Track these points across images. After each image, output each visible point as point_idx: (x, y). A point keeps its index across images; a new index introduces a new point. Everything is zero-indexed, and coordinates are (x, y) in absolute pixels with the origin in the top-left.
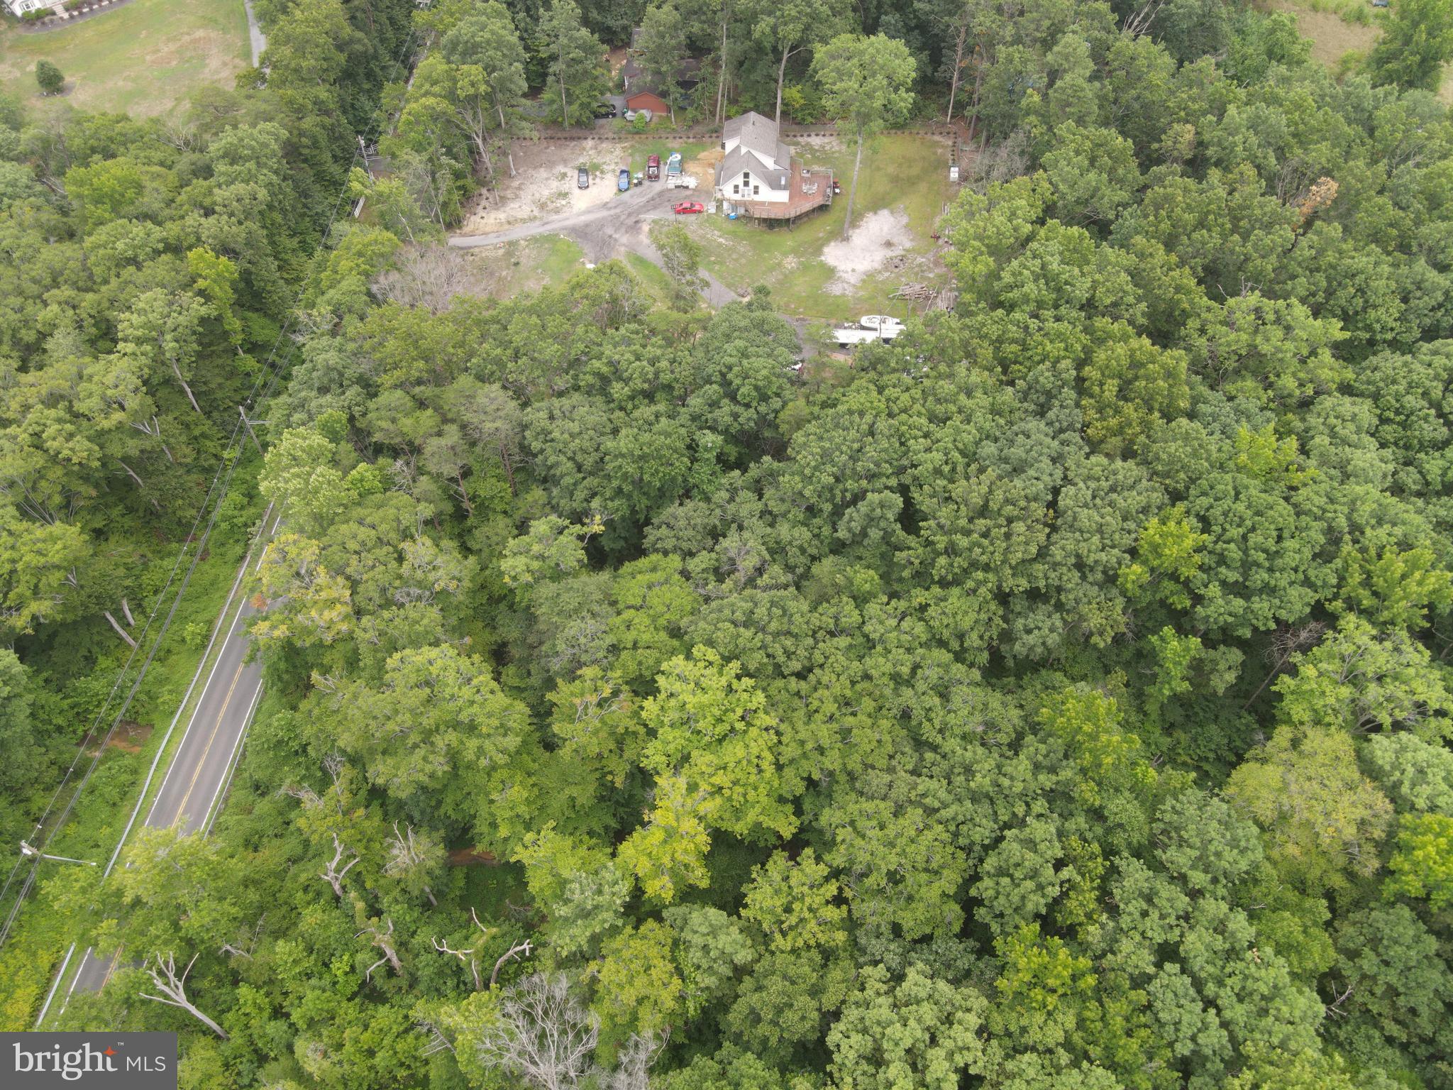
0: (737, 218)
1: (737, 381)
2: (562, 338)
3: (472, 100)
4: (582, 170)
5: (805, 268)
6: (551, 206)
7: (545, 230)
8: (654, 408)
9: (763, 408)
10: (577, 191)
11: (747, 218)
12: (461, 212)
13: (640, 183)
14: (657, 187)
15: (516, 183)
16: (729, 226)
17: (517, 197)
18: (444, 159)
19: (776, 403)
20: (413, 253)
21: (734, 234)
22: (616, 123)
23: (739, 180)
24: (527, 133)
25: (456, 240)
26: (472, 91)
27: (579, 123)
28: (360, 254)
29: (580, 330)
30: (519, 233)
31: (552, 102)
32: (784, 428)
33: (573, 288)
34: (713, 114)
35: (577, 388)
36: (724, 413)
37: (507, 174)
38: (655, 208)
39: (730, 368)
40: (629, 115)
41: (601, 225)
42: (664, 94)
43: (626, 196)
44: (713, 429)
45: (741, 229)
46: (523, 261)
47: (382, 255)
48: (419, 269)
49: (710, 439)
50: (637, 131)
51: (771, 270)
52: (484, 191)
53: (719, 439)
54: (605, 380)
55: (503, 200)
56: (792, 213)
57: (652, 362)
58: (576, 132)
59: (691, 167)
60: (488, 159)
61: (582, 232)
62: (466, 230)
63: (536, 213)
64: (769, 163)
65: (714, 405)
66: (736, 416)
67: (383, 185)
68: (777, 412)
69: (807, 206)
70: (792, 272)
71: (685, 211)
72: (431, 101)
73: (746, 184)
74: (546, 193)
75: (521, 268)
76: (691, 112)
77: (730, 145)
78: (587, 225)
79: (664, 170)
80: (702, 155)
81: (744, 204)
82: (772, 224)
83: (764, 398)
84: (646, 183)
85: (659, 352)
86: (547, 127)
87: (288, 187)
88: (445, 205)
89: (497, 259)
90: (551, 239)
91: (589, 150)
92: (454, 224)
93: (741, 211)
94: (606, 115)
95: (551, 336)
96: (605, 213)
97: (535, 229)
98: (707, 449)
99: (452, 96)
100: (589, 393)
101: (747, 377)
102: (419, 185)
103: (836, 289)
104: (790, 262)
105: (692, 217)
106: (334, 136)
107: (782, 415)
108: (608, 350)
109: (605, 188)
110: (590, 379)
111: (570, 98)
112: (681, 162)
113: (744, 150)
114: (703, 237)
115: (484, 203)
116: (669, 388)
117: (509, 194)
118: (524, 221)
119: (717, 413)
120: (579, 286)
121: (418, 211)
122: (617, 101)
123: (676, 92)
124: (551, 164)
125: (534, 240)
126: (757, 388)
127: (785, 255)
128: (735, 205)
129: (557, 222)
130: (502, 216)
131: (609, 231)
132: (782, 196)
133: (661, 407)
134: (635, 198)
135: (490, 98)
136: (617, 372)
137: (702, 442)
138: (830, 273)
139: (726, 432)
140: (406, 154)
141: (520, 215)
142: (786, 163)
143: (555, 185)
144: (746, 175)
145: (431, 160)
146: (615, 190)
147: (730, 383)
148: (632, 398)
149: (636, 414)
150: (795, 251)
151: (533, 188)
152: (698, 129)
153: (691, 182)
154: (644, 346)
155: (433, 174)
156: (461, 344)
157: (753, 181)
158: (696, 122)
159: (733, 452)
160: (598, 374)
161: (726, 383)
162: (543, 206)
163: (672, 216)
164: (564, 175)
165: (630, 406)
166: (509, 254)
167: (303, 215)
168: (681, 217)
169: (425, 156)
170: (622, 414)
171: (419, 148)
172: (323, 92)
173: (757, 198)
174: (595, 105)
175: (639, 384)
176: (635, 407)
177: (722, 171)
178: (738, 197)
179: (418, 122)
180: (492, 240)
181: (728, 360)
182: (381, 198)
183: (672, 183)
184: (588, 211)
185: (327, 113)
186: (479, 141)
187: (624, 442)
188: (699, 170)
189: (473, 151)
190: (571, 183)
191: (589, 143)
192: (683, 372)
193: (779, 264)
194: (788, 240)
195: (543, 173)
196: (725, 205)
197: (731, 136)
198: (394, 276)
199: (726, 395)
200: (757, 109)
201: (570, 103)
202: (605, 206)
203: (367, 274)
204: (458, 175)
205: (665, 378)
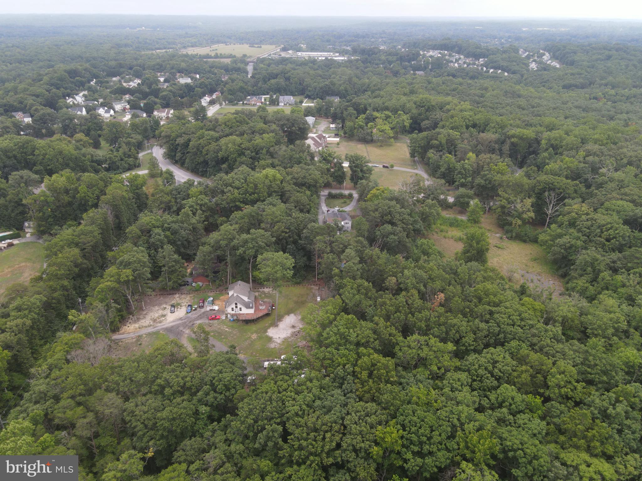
0: (234, 320)
1: (217, 383)
2: (146, 371)
3: (127, 282)
4: (173, 306)
5: (260, 338)
6: (158, 320)
7: (154, 330)
8: (182, 398)
9: (227, 394)
10: (169, 314)
11: (238, 320)
12: (119, 325)
13: (196, 309)
14: (203, 310)
15: (145, 312)
16: (231, 324)
17: (144, 318)
18: (113, 305)
19: (233, 391)
20: (91, 342)
21: (232, 327)
22: (189, 287)
23: (234, 306)
24: (149, 293)
25: (116, 337)
26: (126, 279)
27: (173, 288)
28: (66, 344)
29: (154, 367)
30: (144, 331)
31: (163, 281)
32: (236, 401)
33: (155, 351)
34: (226, 282)
35: (151, 392)
36: (210, 398)
37: (141, 309)
38: (201, 318)
39: (214, 378)
40: (194, 284)
41: (178, 326)
42: (207, 276)
43: (190, 314)
44: (206, 405)
45: (235, 325)
46: (144, 343)
47: (76, 344)
48: (91, 348)
49: (203, 409)
50: (197, 290)
51: (246, 340)
52: (131, 316)
53: (208, 409)
54: (163, 388)
55: (138, 319)
56: (255, 317)
57: (183, 378)
58: (171, 292)
59: (217, 302)
60: (133, 304)
61: (169, 330)
62: (121, 332)
63: (152, 323)
64: (246, 299)
65: (207, 394)
66: (216, 398)
67: (83, 316)
68: (233, 395)
69: (261, 314)
70: (254, 340)
71: (213, 319)
72: (109, 283)
73: (236, 307)
74: (157, 315)
75: (142, 346)
76: (218, 282)
77: (231, 293)
78: (172, 327)
79: (206, 304)
80: (221, 298)
81: (236, 315)
82: (247, 322)
83: (228, 389)
84: (198, 309)
85: (186, 374)
86: (160, 290)
87: (42, 320)
88: (112, 323)
89: (132, 343)
90: (157, 333)
91: (176, 298)
92: (115, 330)
93: (235, 318)
94: (185, 285)
95: (140, 370)
96: (180, 322)
97: (150, 330)
98: (203, 414)
99: (118, 282)
100: (155, 394)
101: (221, 381)
102: (100, 315)
103: (272, 346)
104: (254, 336)
105: (216, 321)
106: (68, 298)
107: (235, 396)
108: (165, 375)
109: (181, 312)
110: (156, 388)
111: (170, 279)
112: (213, 301)
113: (235, 295)
114: (220, 328)
115: (130, 321)
116: (190, 389)
117: (141, 317)
118: (146, 327)
119: (208, 397)
120: (158, 349)
121: (98, 325)
122: (190, 280)
123: (211, 275)
124: (160, 305)
125: (149, 334)
126: (225, 385)
127: (252, 333)
128: (232, 315)
129: (160, 326)
130: (137, 325)
131: (181, 328)
132: (251, 311)
133: (185, 397)
134: (193, 315)
135: (134, 280)
136: (168, 384)
137: (200, 410)
138: (270, 339)
139: (211, 406)
140: (97, 303)
141: (144, 325)
142: (253, 299)
143: (161, 312)
144: (236, 304)
145: (107, 305)
146: (185, 312)
147: (214, 384)
148: (173, 394)
149: (174, 401)
150: (256, 332)
151: (152, 314)
152: (220, 288)
153: (216, 308)
154: (180, 372)
155: (107, 311)
156: (101, 377)
157: (239, 306)
158: (220, 285)
159: (216, 414)
160: (159, 385)
161: (212, 385)
162: (155, 321)
163: (207, 321)
164: (165, 308)
165: (172, 398)
166: (138, 341)
167: (48, 331)
168: (211, 322)
169: (104, 304)
170: (168, 401)
171: (102, 301)
172: (66, 283)
173: (241, 312)
174: (180, 281)
175: (176, 388)
176: (174, 398)
177: (228, 302)
178: (233, 312)
179: (102, 291)
180: (132, 335)
181: (213, 375)
182: (81, 321)
183: (208, 308)
184: (173, 321)
185: (67, 290)
186: (129, 297)
187: (165, 414)
188: (220, 303)
189: (127, 301)
190: (167, 312)
191: (177, 295)
192: (196, 382)
193: (250, 337)
194: (254, 327)
195: (157, 308)
196: (229, 316)
197: (231, 290)
198: (79, 352)
199: (212, 390)
200: (242, 280)
201: (169, 281)
202: (181, 319)
203: (67, 352)
204: (119, 310)
205: (188, 385)
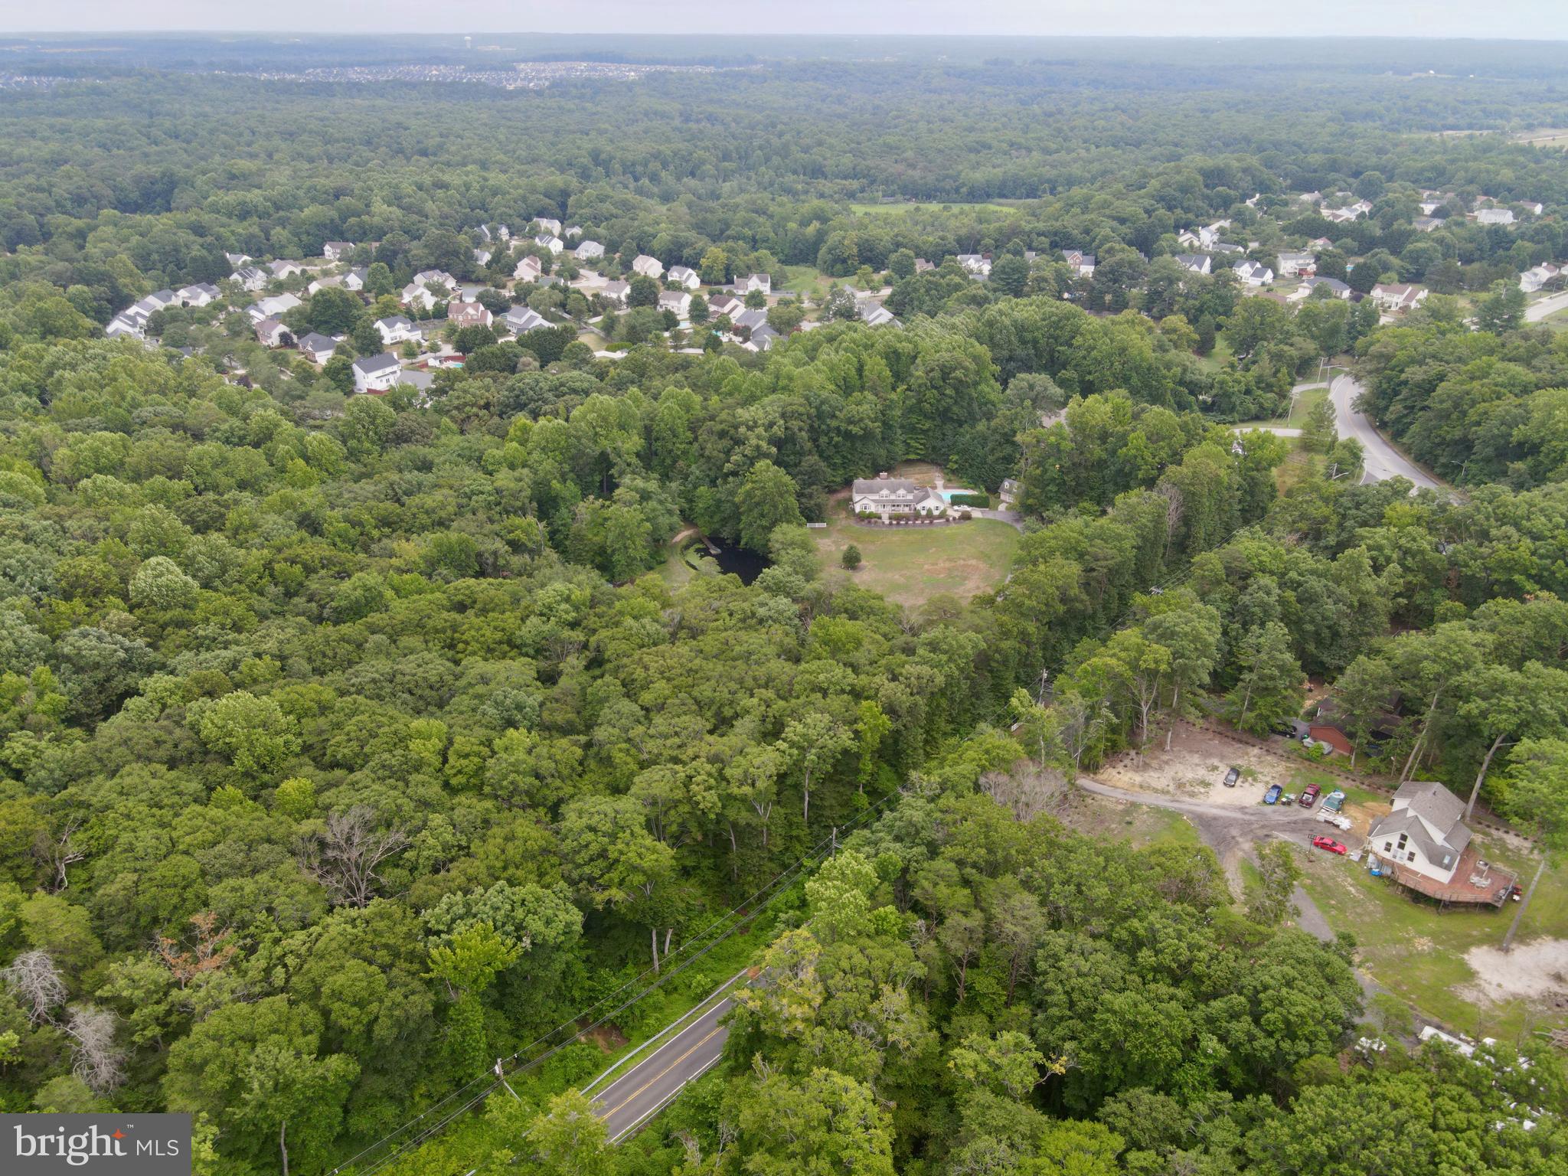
0: (1380, 876)
1: (1268, 1005)
2: (1117, 888)
3: (1152, 674)
4: (1236, 771)
5: (1438, 958)
6: (1188, 788)
7: (1172, 806)
8: (1172, 990)
9: (1286, 1045)
10: (1220, 786)
11: (1392, 881)
12: (1102, 760)
13: (1289, 803)
14: (1306, 813)
15: (1165, 757)
16: (1368, 881)
17: (1161, 768)
18: (1105, 711)
19: (1303, 1047)
20: (1032, 769)
21: (1369, 890)
22: (1292, 744)
23: (1395, 840)
24: (1192, 718)
25: (1085, 781)
26: (1153, 666)
27: (1251, 730)
28: (987, 752)
29: (1137, 887)
30: (1147, 799)
31: (1234, 703)
32: (1300, 1075)
33: (1153, 853)
34: (1399, 771)
35: (1109, 938)
36: (1240, 1028)
37: (1161, 746)
38: (1293, 831)
39: (1266, 988)
40: (1308, 741)
41: (1229, 823)
42: (1352, 736)
43: (1268, 809)
44: (1222, 1039)
45: (1379, 888)
46: (1137, 823)
47: (1003, 760)
48: (1029, 783)
49: (1210, 1043)
50: (1311, 759)
51: (1399, 941)
52: (1133, 753)
53: (1223, 1051)
54: (1138, 943)
55: (1146, 766)
56: (1446, 897)
57: (1190, 947)
58: (1244, 738)
59: (1352, 810)
60: (1147, 729)
61: (1206, 822)
62: (1099, 777)
63: (1171, 788)
64: (1438, 837)
65: (1234, 1016)
66: (1252, 1038)
67: (1039, 709)
68: (1299, 1056)
69: (1467, 896)
70: (1421, 954)
71: (1324, 846)
72: (1113, 662)
73: (1401, 846)
74: (1190, 775)
75: (1132, 828)
76: (1374, 761)
77: (1399, 804)
78: (1215, 819)
79: (1321, 801)
80: (1370, 804)
81: (1392, 865)
82: (1418, 898)
83: (1292, 1035)
84: (1296, 806)
85: (1203, 942)
86: (1220, 722)
87: (965, 685)
88: (1089, 749)
89: (1113, 812)
90: (1174, 816)
91: (1251, 756)
92: (1090, 767)
93: (1387, 871)
94: (1284, 734)
95: (1106, 879)
96: (1238, 815)
97: (1163, 802)
98: (1206, 1056)
99: (1134, 666)
100: (1117, 947)
101: (1280, 1004)
102: (1071, 721)
103: (1468, 995)
104: (1424, 944)
105: (1329, 855)
106: (1025, 662)
107: (1303, 1062)
108: (1153, 917)
109: (1250, 794)
110: (1124, 935)
111: (1252, 707)
112: (1342, 802)
113: (1411, 813)
114: (1333, 878)
115: (1127, 761)
116: (1198, 979)
117: (1155, 763)
118: (1156, 791)
119: (1234, 1025)
120: (1160, 852)
121: (1058, 740)
122: (1302, 726)
123: (1363, 738)
124: (1207, 754)
125: (1157, 811)
126: (1288, 1023)
127: (1421, 934)
128: (1382, 862)
129: (1187, 804)
130: (1138, 778)
131: (1235, 832)
132: (1443, 876)
133: (1180, 993)
134: (1277, 814)
135: (1169, 676)
136: (1152, 940)
137: (1203, 1044)
138: (1469, 975)
139: (1234, 1049)
140: (1074, 697)
141: (1155, 784)
142: (1461, 846)
143: (1201, 773)
144: (1404, 838)
145: (1092, 707)
146: (1260, 799)
147: (1260, 1002)
148: (1155, 970)
149: (1152, 986)
150: (1434, 936)
151: (1179, 767)
152: (1376, 779)
153: (1344, 823)
154: (1191, 930)
155: (1088, 719)
156: (1025, 852)
157: (1410, 846)
158: (1376, 772)
159: (1238, 1076)
160: (1133, 934)
161: (1255, 1001)
162: (1180, 785)
163: (1307, 845)
164: (1215, 768)
165: (1150, 976)
166: (1127, 812)
167: (967, 711)
168: (1317, 851)
169: (1088, 701)
170: (1138, 980)
171: (1085, 693)
172: (1031, 627)
173: (1409, 865)
174: (1274, 720)
175: (1167, 960)
176: (1155, 980)
177: (1381, 823)
178: (1388, 855)
179: (1093, 674)
180: (1118, 794)
181: (1267, 979)
182: (1032, 719)
183: (1322, 816)
184: (1223, 807)
185: (1029, 644)
186: (1145, 709)
187: (1120, 1001)
188: (1359, 815)
189: (1138, 715)
190: (1218, 778)
191: (1256, 751)
192: (1218, 971)
193: (1409, 941)
194: (1432, 921)
195: (1196, 759)
196: (1371, 858)
197: (1402, 796)
198: (1004, 779)
199: (1251, 1014)
200: (1449, 784)
201: (1250, 709)
202: (1242, 809)
203: (983, 768)
204: (1114, 729)
205: (1198, 968)
